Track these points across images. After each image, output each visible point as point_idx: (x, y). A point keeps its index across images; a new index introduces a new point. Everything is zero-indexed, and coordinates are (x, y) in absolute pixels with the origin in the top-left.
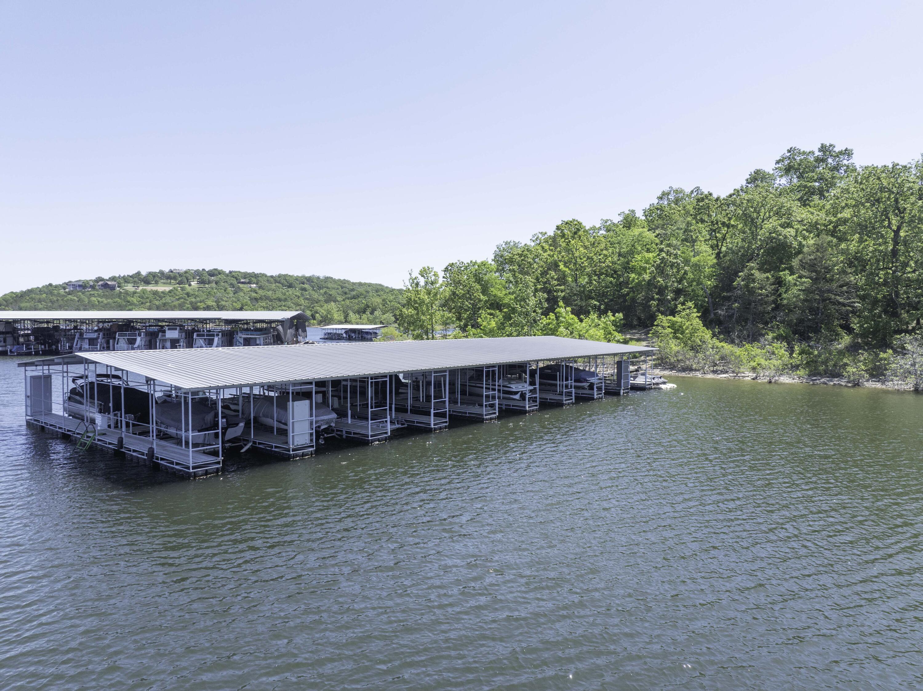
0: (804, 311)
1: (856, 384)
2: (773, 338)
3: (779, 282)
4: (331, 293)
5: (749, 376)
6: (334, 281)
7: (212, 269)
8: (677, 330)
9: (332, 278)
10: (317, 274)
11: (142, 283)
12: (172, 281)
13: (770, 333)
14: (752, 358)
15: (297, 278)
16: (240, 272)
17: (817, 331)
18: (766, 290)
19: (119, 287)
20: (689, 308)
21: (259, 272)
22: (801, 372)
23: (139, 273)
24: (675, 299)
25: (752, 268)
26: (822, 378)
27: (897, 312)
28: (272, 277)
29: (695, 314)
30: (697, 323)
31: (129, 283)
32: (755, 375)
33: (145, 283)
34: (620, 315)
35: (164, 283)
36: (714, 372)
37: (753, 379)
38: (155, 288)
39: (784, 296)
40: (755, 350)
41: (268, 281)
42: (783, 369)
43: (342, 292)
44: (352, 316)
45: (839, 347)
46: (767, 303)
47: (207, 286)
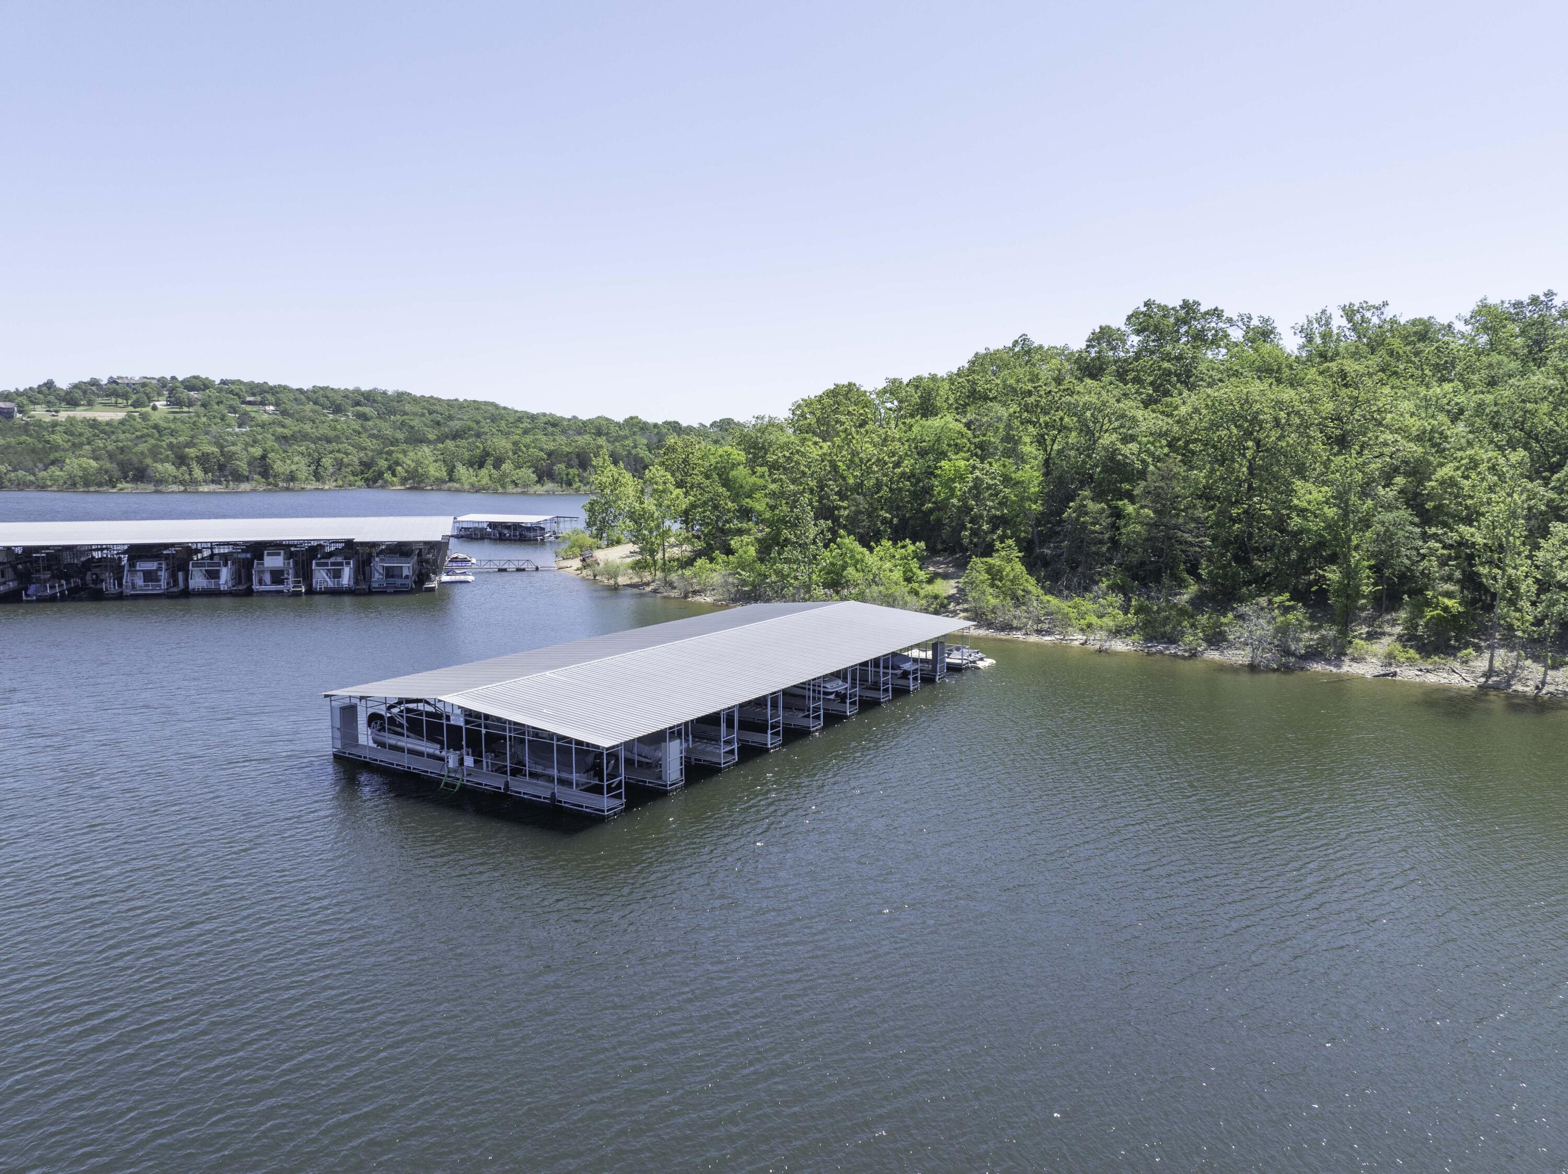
0: (1145, 551)
1: (1194, 655)
2: (1109, 587)
3: (1118, 514)
4: (412, 423)
5: (1077, 639)
6: (415, 400)
7: (188, 376)
8: (995, 575)
9: (409, 394)
10: (382, 387)
11: (63, 404)
12: (120, 401)
13: (1104, 579)
14: (1082, 615)
15: (346, 394)
16: (240, 382)
17: (1158, 580)
18: (1101, 525)
19: (20, 412)
20: (1009, 546)
21: (276, 383)
22: (1136, 637)
23: (49, 385)
24: (993, 531)
25: (1085, 498)
26: (1159, 643)
27: (1249, 558)
28: (300, 391)
29: (1016, 553)
30: (1019, 568)
31: (38, 404)
32: (1085, 638)
33: (68, 403)
34: (922, 545)
35: (105, 405)
36: (1039, 632)
37: (1082, 644)
38: (90, 415)
39: (1123, 530)
40: (1087, 605)
41: (296, 400)
42: (1117, 632)
43: (432, 421)
44: (462, 471)
45: (1184, 598)
46: (1101, 542)
47: (185, 409)
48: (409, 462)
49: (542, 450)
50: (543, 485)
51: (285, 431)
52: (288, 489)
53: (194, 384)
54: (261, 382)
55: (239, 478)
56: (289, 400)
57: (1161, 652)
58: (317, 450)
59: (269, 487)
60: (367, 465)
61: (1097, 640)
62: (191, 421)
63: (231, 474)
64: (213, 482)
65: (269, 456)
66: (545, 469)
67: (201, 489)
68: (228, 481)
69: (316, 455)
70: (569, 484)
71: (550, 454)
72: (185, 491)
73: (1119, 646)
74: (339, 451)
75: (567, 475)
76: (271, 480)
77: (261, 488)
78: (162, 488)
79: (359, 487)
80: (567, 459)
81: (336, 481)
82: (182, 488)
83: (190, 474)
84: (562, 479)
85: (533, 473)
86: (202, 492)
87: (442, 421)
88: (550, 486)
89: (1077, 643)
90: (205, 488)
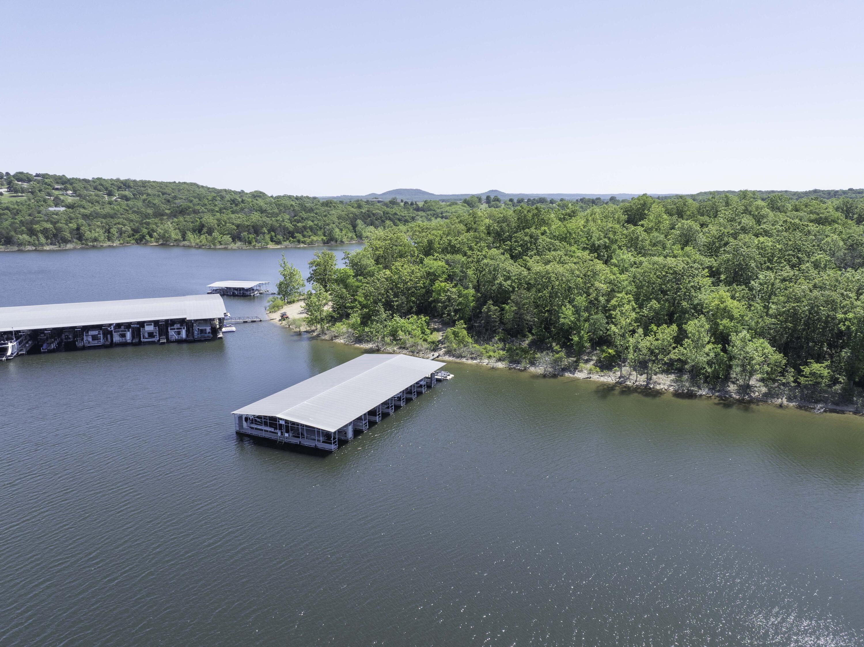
0: (513, 323)
2: (498, 339)
4: (154, 202)
5: (485, 362)
8: (456, 335)
13: (497, 336)
14: (488, 352)
17: (517, 336)
18: (496, 315)
20: (461, 323)
22: (506, 361)
25: (490, 305)
26: (514, 364)
29: (464, 326)
30: (465, 332)
32: (488, 361)
34: (428, 317)
37: (487, 364)
39: (505, 317)
40: (489, 347)
41: (85, 187)
42: (500, 360)
43: (165, 199)
44: (190, 235)
45: (525, 344)
46: (496, 322)
47: (20, 194)
48: (160, 231)
49: (233, 224)
50: (235, 244)
51: (86, 211)
52: (94, 247)
53: (21, 177)
54: (61, 175)
55: (66, 241)
56: (81, 188)
57: (514, 368)
58: (107, 224)
59: (83, 246)
60: (136, 231)
61: (492, 363)
62: (27, 204)
63: (61, 239)
64: (51, 244)
65: (82, 228)
66: (236, 234)
67: (45, 248)
68: (60, 244)
69: (107, 227)
70: (250, 243)
71: (238, 226)
72: (36, 250)
73: (500, 365)
74: (119, 223)
75: (248, 238)
76: (84, 242)
77: (79, 247)
78: (22, 248)
79: (133, 244)
80: (247, 228)
81: (119, 240)
82: (34, 248)
83: (38, 241)
84: (246, 240)
85: (230, 237)
86: (46, 251)
87: (171, 199)
88: (239, 244)
89: (485, 364)
90: (47, 248)
